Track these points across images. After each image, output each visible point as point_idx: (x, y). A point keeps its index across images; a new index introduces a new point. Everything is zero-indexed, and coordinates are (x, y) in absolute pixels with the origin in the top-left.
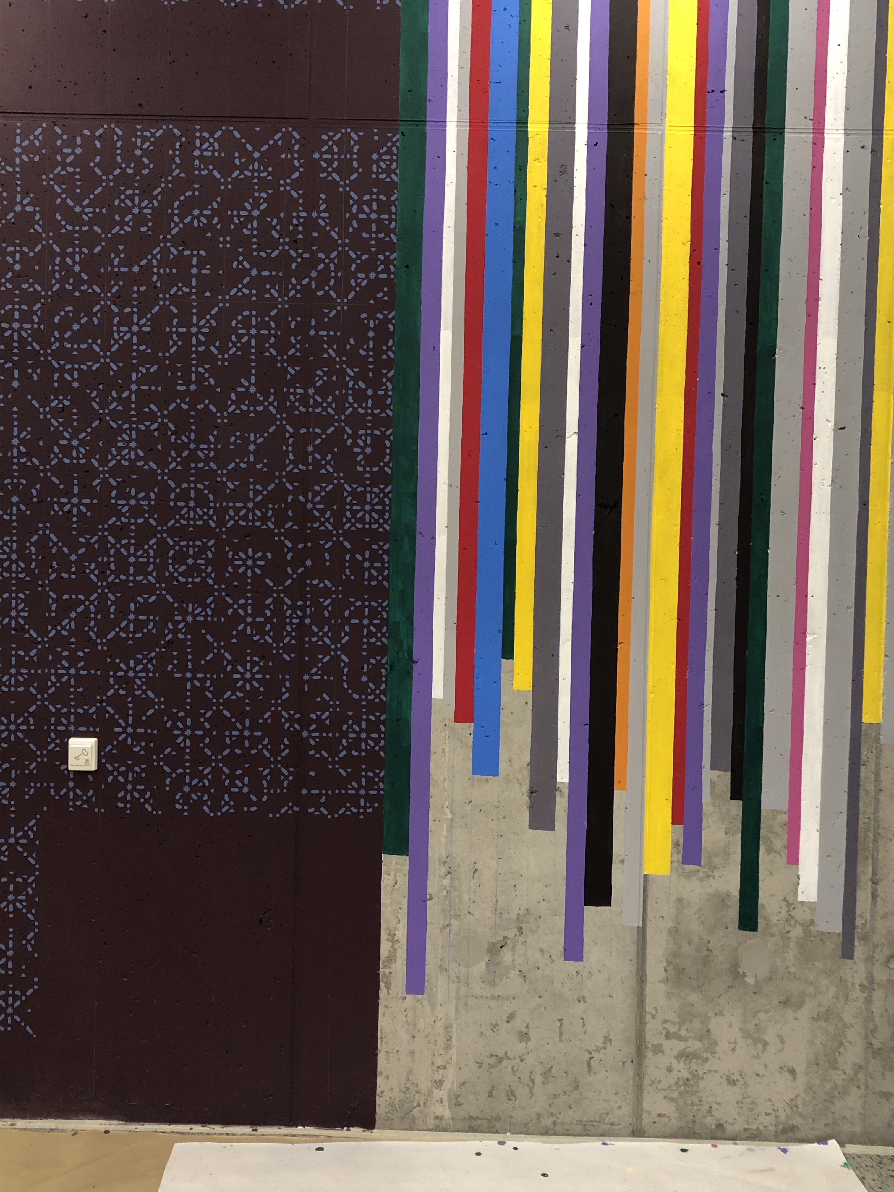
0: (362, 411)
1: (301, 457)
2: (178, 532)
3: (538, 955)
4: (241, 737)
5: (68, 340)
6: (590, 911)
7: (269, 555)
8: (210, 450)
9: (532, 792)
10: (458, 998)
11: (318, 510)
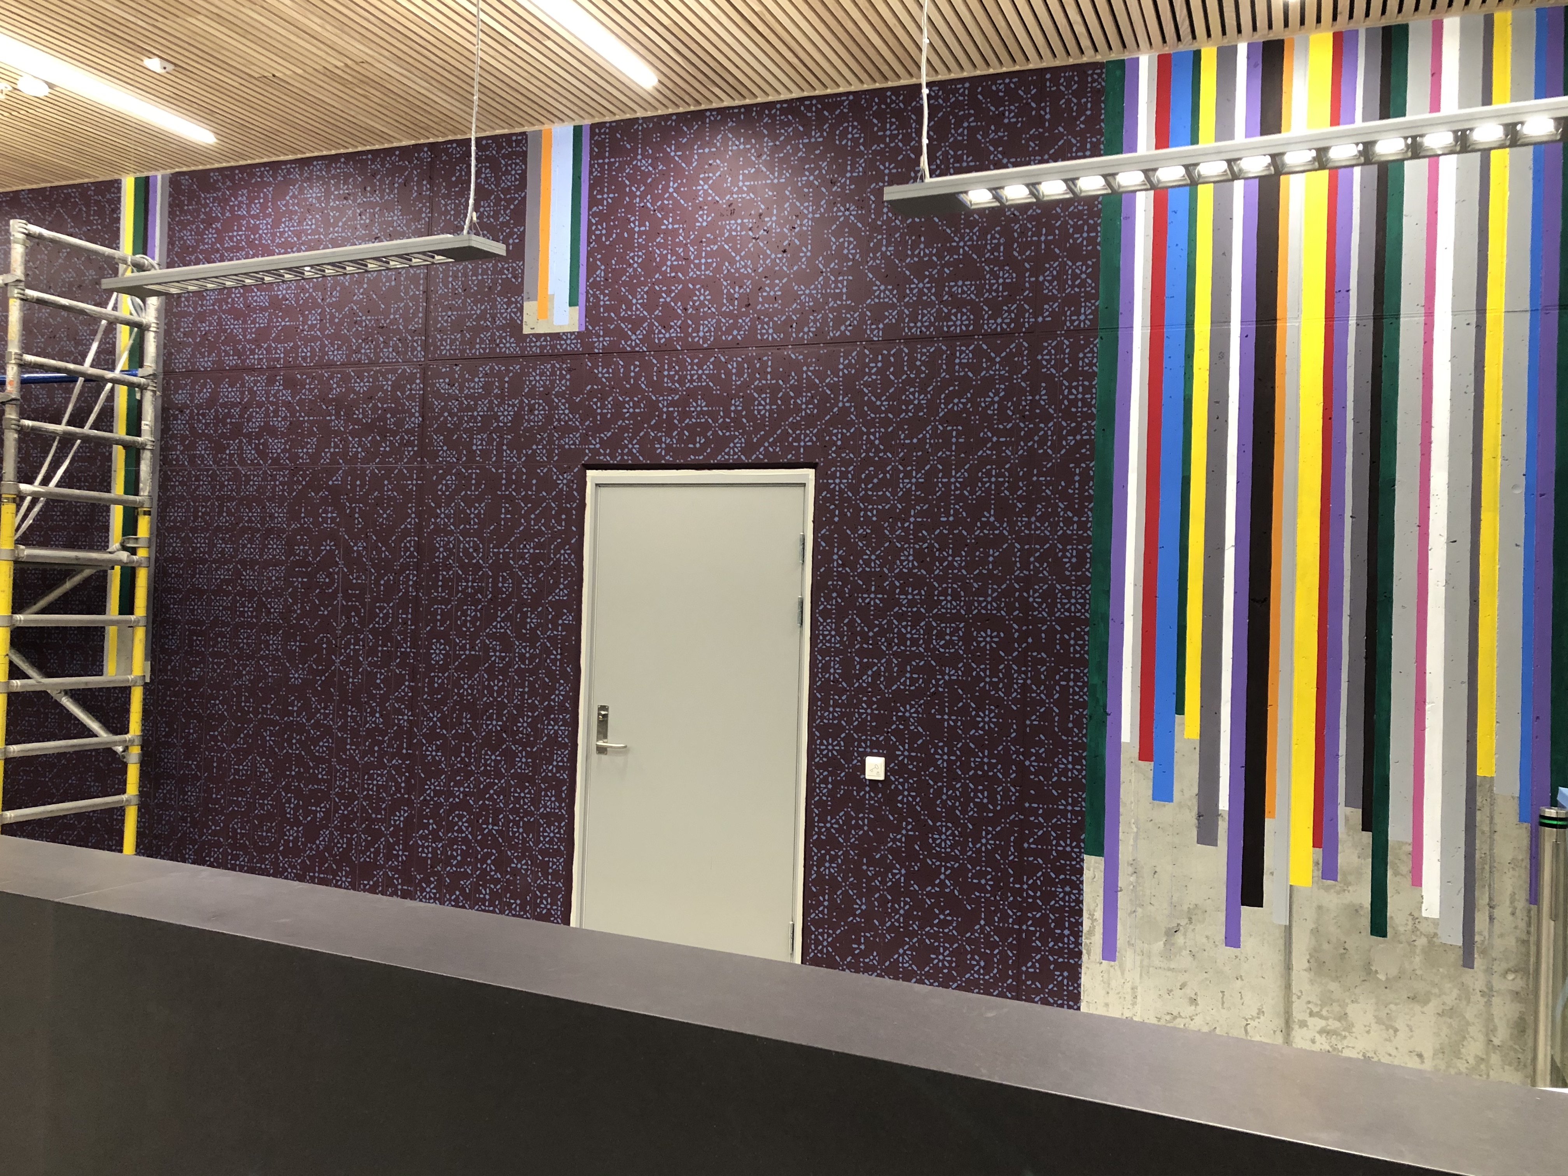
0: (1069, 532)
1: (1025, 565)
2: (939, 618)
3: (1204, 940)
5: (870, 490)
6: (1245, 909)
7: (1002, 635)
8: (962, 561)
9: (1199, 816)
10: (1142, 967)
11: (1037, 603)
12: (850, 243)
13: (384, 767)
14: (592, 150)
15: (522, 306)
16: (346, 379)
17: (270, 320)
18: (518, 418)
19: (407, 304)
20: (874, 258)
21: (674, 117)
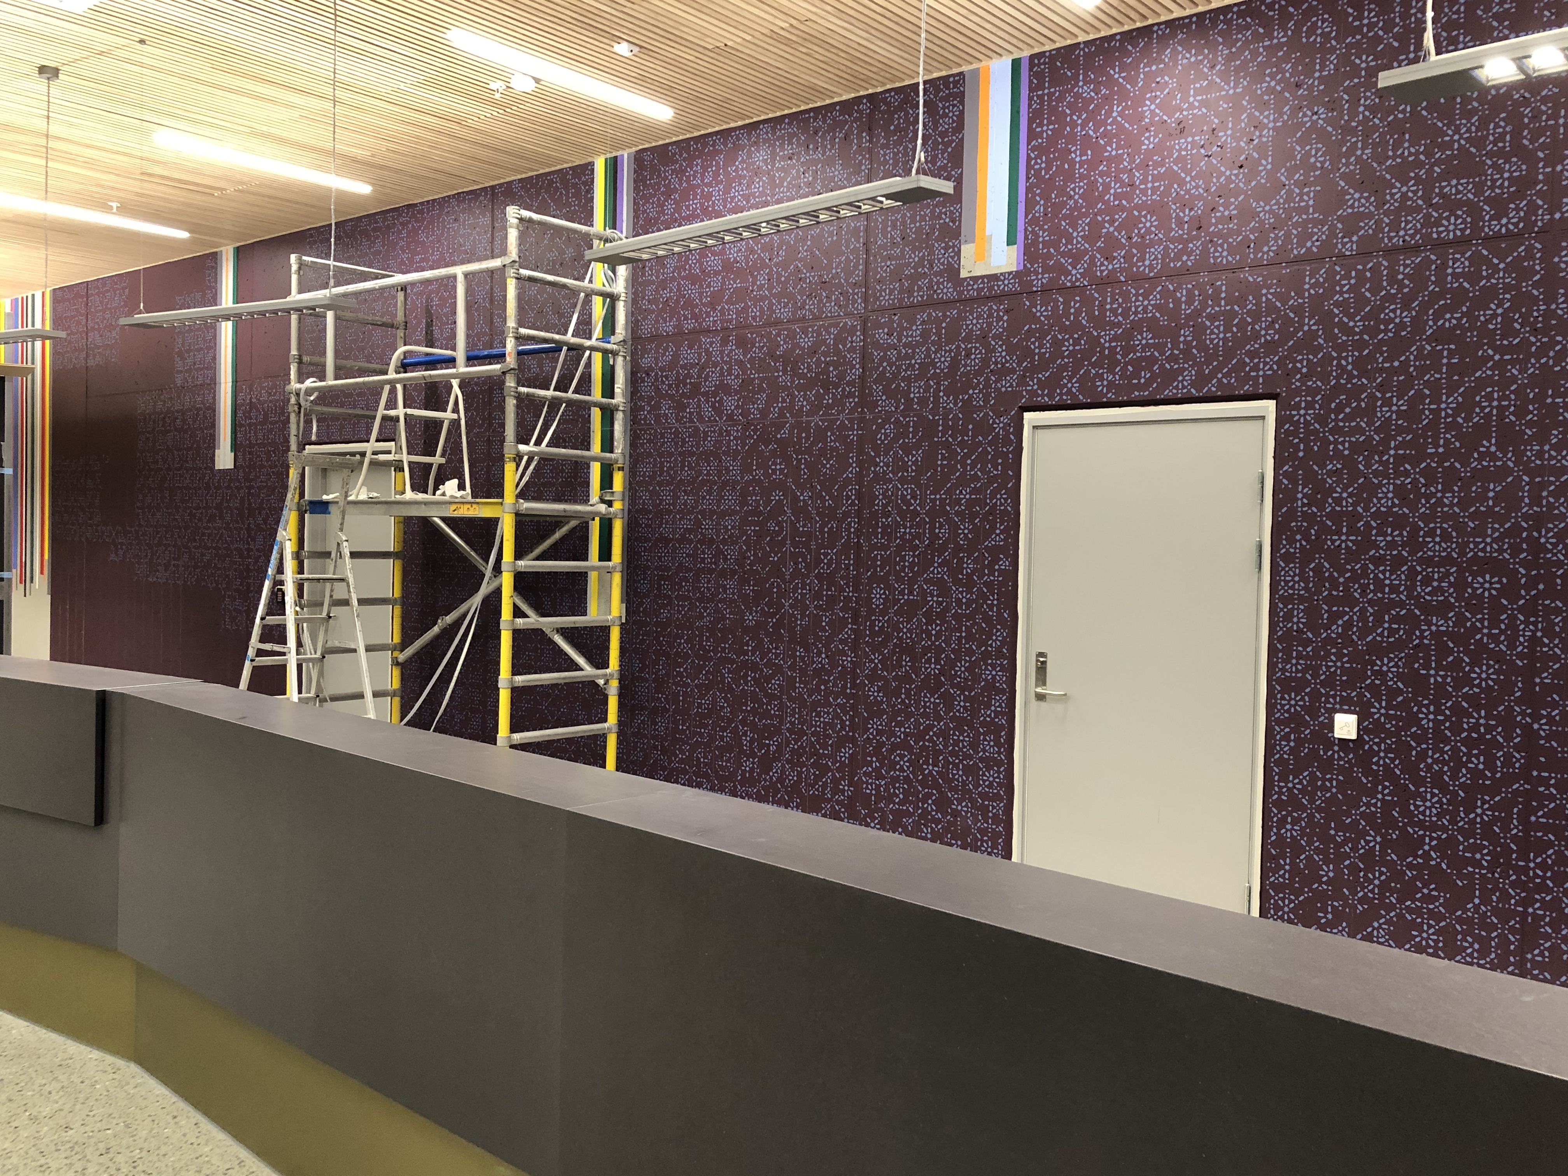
1: (1536, 500)
2: (1426, 561)
4: (1477, 725)
5: (1341, 420)
7: (1505, 580)
8: (1454, 497)
11: (1551, 544)
12: (1318, 150)
13: (831, 705)
14: (1031, 82)
15: (960, 250)
16: (792, 336)
17: (723, 283)
18: (955, 364)
19: (848, 258)
20: (1347, 165)
21: (1118, 37)
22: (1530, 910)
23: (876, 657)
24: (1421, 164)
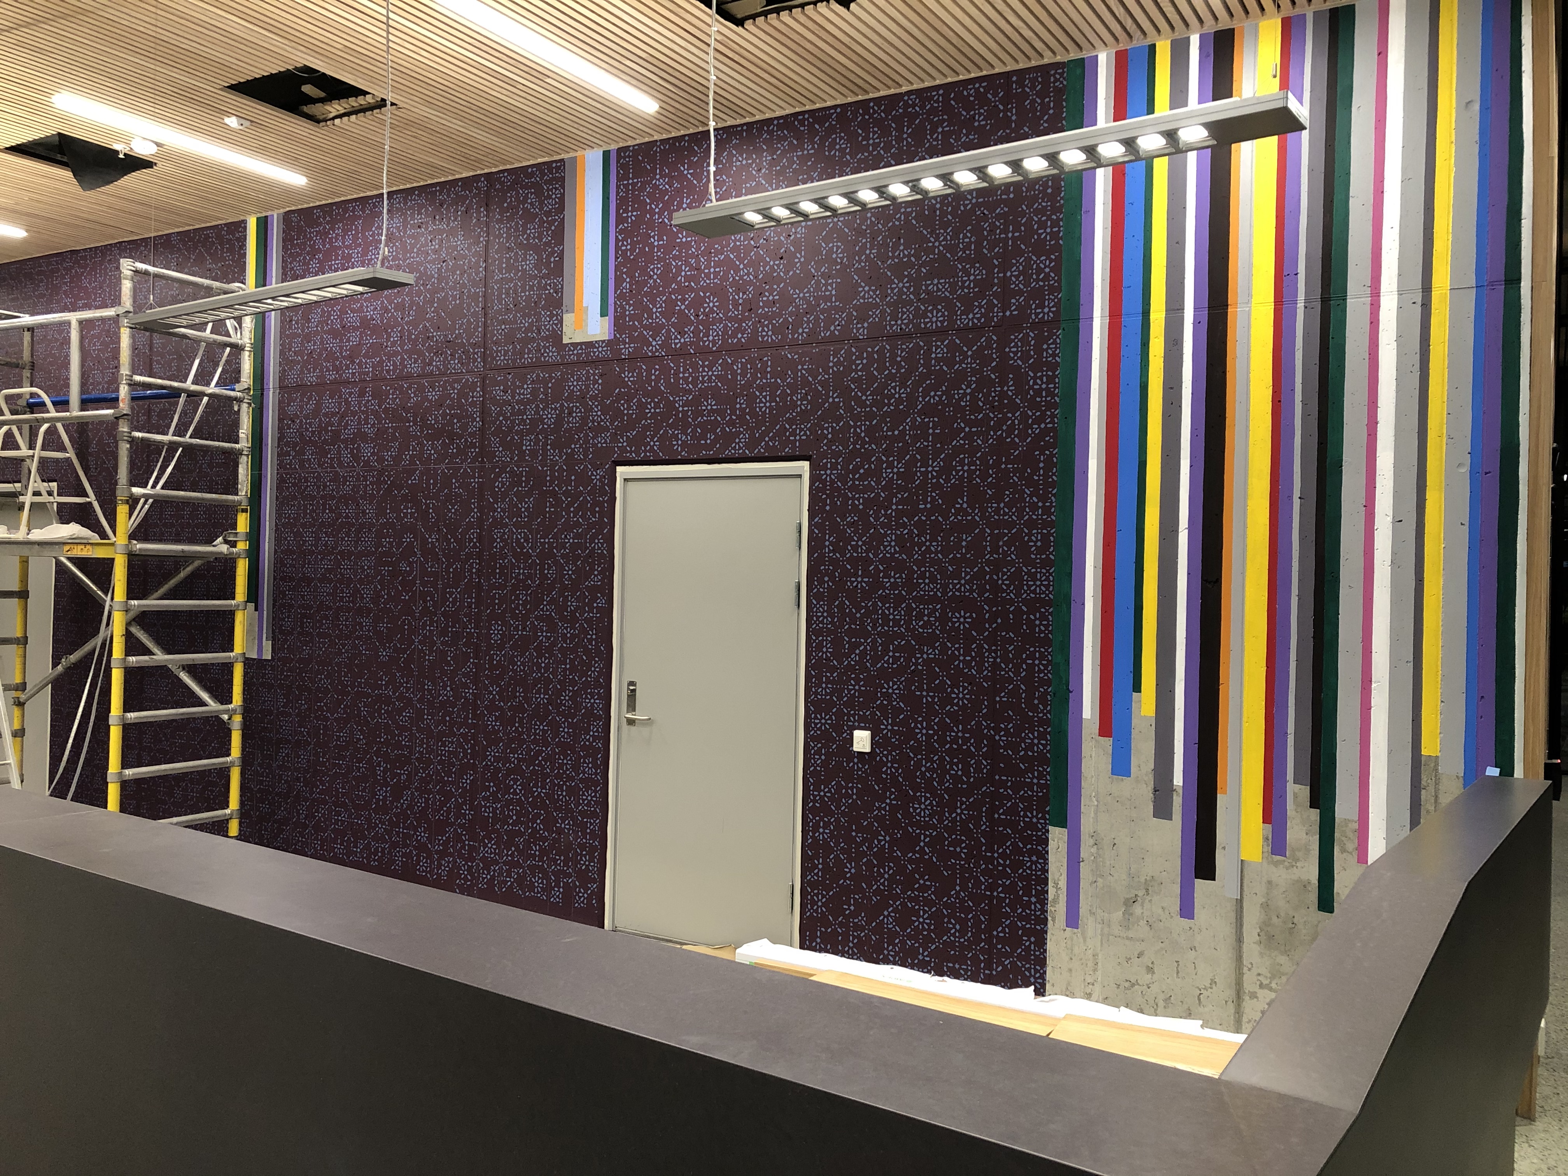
0: (1034, 517)
1: (995, 549)
2: (919, 600)
3: (1160, 911)
4: (957, 737)
5: (858, 479)
6: (1198, 882)
7: (974, 615)
8: (938, 545)
9: (1155, 790)
10: (1102, 935)
11: (1005, 585)
12: (838, 247)
13: (454, 735)
14: (618, 172)
15: (562, 318)
16: (421, 389)
17: (361, 338)
18: (559, 421)
19: (469, 320)
20: (859, 262)
21: (687, 138)
22: (995, 894)
23: (495, 689)
24: (912, 266)
